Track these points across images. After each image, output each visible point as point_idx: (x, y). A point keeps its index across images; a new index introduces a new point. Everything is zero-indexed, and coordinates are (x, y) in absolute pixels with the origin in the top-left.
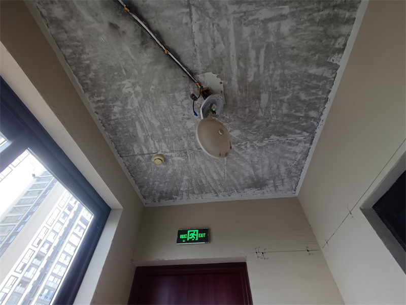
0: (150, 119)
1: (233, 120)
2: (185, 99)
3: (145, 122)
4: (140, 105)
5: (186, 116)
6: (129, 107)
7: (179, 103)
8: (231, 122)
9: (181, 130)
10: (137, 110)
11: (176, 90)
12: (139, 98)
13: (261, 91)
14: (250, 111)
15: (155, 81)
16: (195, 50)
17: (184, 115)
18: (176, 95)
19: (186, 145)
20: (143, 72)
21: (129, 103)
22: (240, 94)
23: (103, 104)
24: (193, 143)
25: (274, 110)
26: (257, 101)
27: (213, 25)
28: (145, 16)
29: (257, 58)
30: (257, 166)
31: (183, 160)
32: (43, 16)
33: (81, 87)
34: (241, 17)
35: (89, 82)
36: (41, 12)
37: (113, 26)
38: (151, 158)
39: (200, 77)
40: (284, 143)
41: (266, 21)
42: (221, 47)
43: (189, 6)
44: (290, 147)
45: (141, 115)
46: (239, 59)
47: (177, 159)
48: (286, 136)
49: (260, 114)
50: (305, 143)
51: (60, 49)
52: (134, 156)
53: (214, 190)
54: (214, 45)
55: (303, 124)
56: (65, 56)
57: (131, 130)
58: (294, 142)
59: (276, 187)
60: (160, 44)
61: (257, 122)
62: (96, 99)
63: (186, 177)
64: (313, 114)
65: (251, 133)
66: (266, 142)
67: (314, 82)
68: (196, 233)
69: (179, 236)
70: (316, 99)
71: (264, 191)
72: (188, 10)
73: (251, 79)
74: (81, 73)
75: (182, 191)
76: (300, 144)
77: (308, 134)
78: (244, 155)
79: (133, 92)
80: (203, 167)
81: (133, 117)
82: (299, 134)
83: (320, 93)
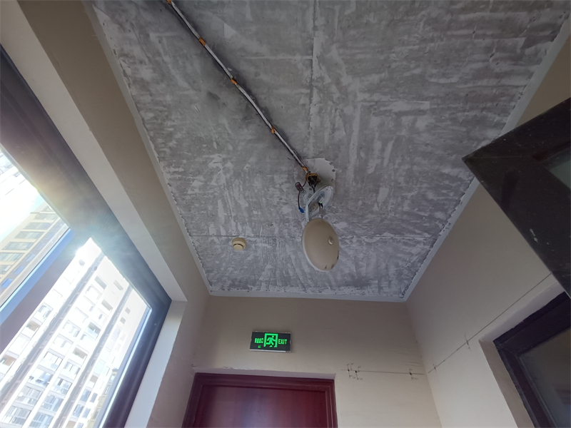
0: (236, 199)
1: (341, 211)
2: (286, 182)
3: (229, 201)
4: (227, 183)
5: (283, 201)
6: (213, 183)
7: (278, 186)
8: (337, 212)
9: (274, 214)
10: (222, 187)
11: (276, 171)
12: (228, 176)
13: (381, 184)
14: (364, 204)
15: (253, 160)
16: (309, 133)
17: (281, 199)
18: (275, 177)
19: (276, 231)
20: (239, 148)
21: (214, 180)
22: (354, 184)
23: (180, 176)
24: (286, 231)
25: (393, 206)
26: (374, 195)
27: (336, 110)
28: (254, 91)
29: (383, 150)
30: (361, 263)
31: (269, 247)
32: (125, 75)
33: (156, 155)
34: (371, 106)
35: (167, 150)
36: (124, 71)
37: (212, 97)
38: (229, 240)
39: (309, 162)
40: (399, 242)
41: (400, 114)
42: (341, 134)
43: (311, 87)
44: (406, 247)
45: (226, 193)
46: (361, 148)
47: (261, 245)
48: (403, 235)
49: (376, 208)
50: (424, 244)
51: (139, 111)
52: (208, 236)
53: (302, 284)
54: (334, 130)
55: (425, 225)
56: (143, 119)
57: (210, 208)
58: (411, 242)
59: (380, 288)
60: (267, 122)
61: (370, 216)
62: (172, 170)
63: (269, 266)
64: (439, 215)
65: (360, 227)
66: (377, 238)
67: (447, 182)
68: (275, 338)
69: (253, 340)
70: (446, 200)
71: (366, 291)
72: (309, 91)
73: (370, 171)
74: (160, 140)
75: (261, 282)
76: (418, 245)
77: (429, 236)
78: (347, 250)
79: (222, 167)
80: (293, 257)
81: (216, 194)
82: (419, 234)
83: (452, 194)
